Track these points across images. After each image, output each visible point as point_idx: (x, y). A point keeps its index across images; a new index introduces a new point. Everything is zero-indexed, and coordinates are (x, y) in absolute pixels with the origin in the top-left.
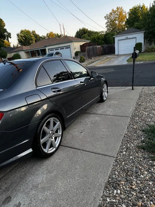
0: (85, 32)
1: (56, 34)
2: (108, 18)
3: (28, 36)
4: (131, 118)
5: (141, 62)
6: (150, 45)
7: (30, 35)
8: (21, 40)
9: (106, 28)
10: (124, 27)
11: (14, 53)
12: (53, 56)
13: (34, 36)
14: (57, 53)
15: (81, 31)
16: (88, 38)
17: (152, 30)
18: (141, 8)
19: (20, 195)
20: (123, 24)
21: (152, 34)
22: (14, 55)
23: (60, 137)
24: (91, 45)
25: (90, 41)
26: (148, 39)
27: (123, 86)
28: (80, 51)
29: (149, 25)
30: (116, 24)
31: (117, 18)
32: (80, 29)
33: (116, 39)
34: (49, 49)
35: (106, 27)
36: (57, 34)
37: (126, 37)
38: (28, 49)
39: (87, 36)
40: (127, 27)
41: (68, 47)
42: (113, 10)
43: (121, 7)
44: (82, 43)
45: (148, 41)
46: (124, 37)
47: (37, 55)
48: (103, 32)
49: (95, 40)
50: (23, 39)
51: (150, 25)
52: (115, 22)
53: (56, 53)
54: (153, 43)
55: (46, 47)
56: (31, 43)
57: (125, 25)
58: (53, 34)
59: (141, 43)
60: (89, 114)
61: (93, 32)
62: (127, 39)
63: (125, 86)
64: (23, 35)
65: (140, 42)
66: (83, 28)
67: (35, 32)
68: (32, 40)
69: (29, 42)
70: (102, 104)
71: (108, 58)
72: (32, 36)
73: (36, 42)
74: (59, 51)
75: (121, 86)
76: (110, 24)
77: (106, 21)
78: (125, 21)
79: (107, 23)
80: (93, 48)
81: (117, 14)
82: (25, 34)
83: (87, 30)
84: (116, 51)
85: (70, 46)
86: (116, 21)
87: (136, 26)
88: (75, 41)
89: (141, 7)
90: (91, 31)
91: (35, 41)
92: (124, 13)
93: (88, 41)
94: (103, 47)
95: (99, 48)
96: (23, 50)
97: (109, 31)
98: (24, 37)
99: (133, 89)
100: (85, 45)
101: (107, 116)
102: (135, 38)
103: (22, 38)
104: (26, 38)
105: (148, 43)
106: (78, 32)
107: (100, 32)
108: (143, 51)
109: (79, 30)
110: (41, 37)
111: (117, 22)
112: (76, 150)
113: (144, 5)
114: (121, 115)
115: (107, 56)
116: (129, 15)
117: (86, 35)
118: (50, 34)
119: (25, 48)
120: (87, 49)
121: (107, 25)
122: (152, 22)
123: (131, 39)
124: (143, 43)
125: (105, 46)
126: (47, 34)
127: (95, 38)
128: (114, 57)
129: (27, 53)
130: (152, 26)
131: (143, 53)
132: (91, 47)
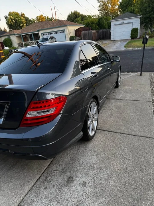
0: (77, 15)
1: (46, 17)
2: (101, 1)
3: (18, 18)
4: (152, 102)
5: (139, 48)
7: (20, 18)
8: (11, 23)
9: (99, 12)
10: (117, 11)
11: (5, 38)
12: (48, 41)
13: (24, 19)
14: (52, 38)
15: (73, 14)
16: (81, 22)
17: (149, 15)
19: (81, 175)
20: (116, 8)
21: (149, 19)
22: (5, 39)
23: (97, 121)
24: (86, 30)
25: (85, 25)
26: (144, 25)
27: (129, 72)
28: (75, 36)
29: (146, 9)
30: (109, 8)
31: (110, 1)
32: (72, 13)
33: (112, 24)
34: (42, 33)
35: (99, 10)
36: (48, 17)
37: (122, 21)
38: (20, 33)
39: (80, 20)
40: (120, 11)
41: (63, 32)
44: (77, 28)
45: (144, 26)
46: (120, 22)
47: (29, 40)
48: (95, 16)
49: (89, 24)
50: (13, 23)
51: (148, 10)
52: (107, 5)
53: (50, 37)
54: (149, 28)
55: (39, 31)
56: (21, 27)
57: (118, 10)
58: (43, 17)
59: (138, 29)
60: (109, 100)
61: (85, 16)
62: (123, 24)
63: (131, 72)
64: (13, 18)
65: (137, 27)
66: (75, 11)
67: (24, 15)
68: (22, 23)
69: (20, 25)
70: (117, 89)
71: (104, 43)
72: (22, 19)
73: (27, 26)
74: (53, 35)
75: (127, 72)
76: (103, 8)
77: (99, 4)
78: (118, 4)
79: (100, 6)
80: (88, 33)
82: (15, 17)
83: (79, 13)
84: (111, 36)
85: (64, 30)
86: (109, 4)
87: (129, 10)
88: (69, 25)
90: (83, 15)
91: (26, 24)
93: (83, 26)
94: (98, 32)
95: (94, 33)
96: (14, 34)
97: (101, 15)
98: (14, 19)
99: (141, 75)
100: (79, 30)
101: (129, 101)
102: (132, 23)
103: (12, 21)
104: (16, 21)
105: (144, 28)
106: (69, 15)
107: (92, 16)
108: (138, 37)
109: (70, 14)
110: (30, 21)
111: (110, 6)
112: (114, 133)
114: (141, 99)
115: (102, 41)
117: (78, 19)
118: (40, 18)
119: (16, 32)
120: (83, 33)
121: (99, 9)
122: (149, 6)
123: (127, 24)
124: (139, 29)
125: (100, 31)
126: (37, 17)
127: (88, 22)
128: (110, 43)
129: (19, 37)
130: (149, 11)
131: (139, 38)
132: (87, 32)
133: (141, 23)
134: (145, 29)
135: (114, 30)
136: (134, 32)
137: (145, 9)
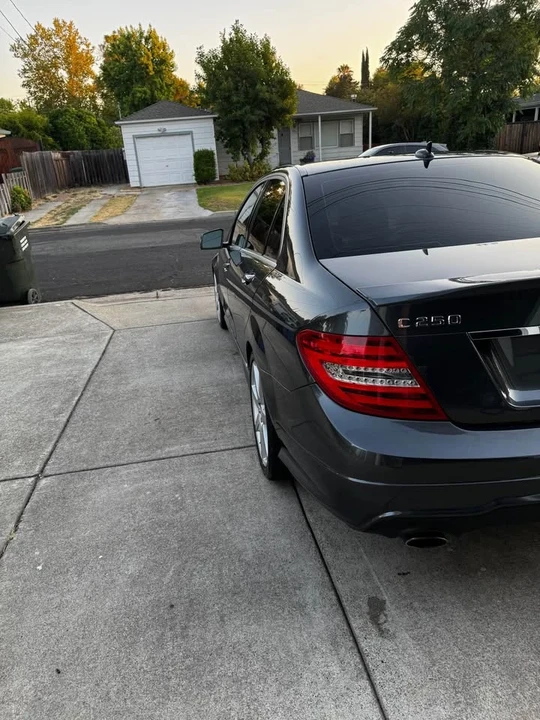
2: (25, 55)
6: (236, 158)
9: (25, 90)
17: (239, 112)
18: (147, 39)
20: (86, 84)
21: (240, 127)
25: (9, 132)
26: (225, 141)
30: (62, 81)
31: (59, 58)
33: (127, 134)
35: (24, 86)
37: (159, 127)
42: (39, 27)
43: (68, 24)
45: (226, 146)
46: (153, 129)
52: (53, 70)
54: (241, 153)
57: (94, 90)
59: (212, 153)
62: (163, 134)
65: (207, 148)
76: (39, 78)
77: (20, 64)
78: (91, 73)
79: (25, 71)
80: (43, 160)
81: (56, 45)
84: (130, 174)
86: (57, 68)
87: (139, 95)
89: (145, 34)
92: (83, 47)
93: (3, 133)
94: (67, 158)
95: (58, 160)
102: (190, 133)
105: (228, 153)
108: (218, 178)
111: (63, 73)
113: (155, 31)
116: (107, 55)
120: (26, 160)
121: (24, 79)
123: (177, 138)
124: (215, 152)
125: (73, 154)
130: (238, 102)
131: (218, 182)
132: (36, 154)
133: (218, 136)
134: (231, 155)
135: (136, 154)
136: (203, 160)
137: (227, 94)
